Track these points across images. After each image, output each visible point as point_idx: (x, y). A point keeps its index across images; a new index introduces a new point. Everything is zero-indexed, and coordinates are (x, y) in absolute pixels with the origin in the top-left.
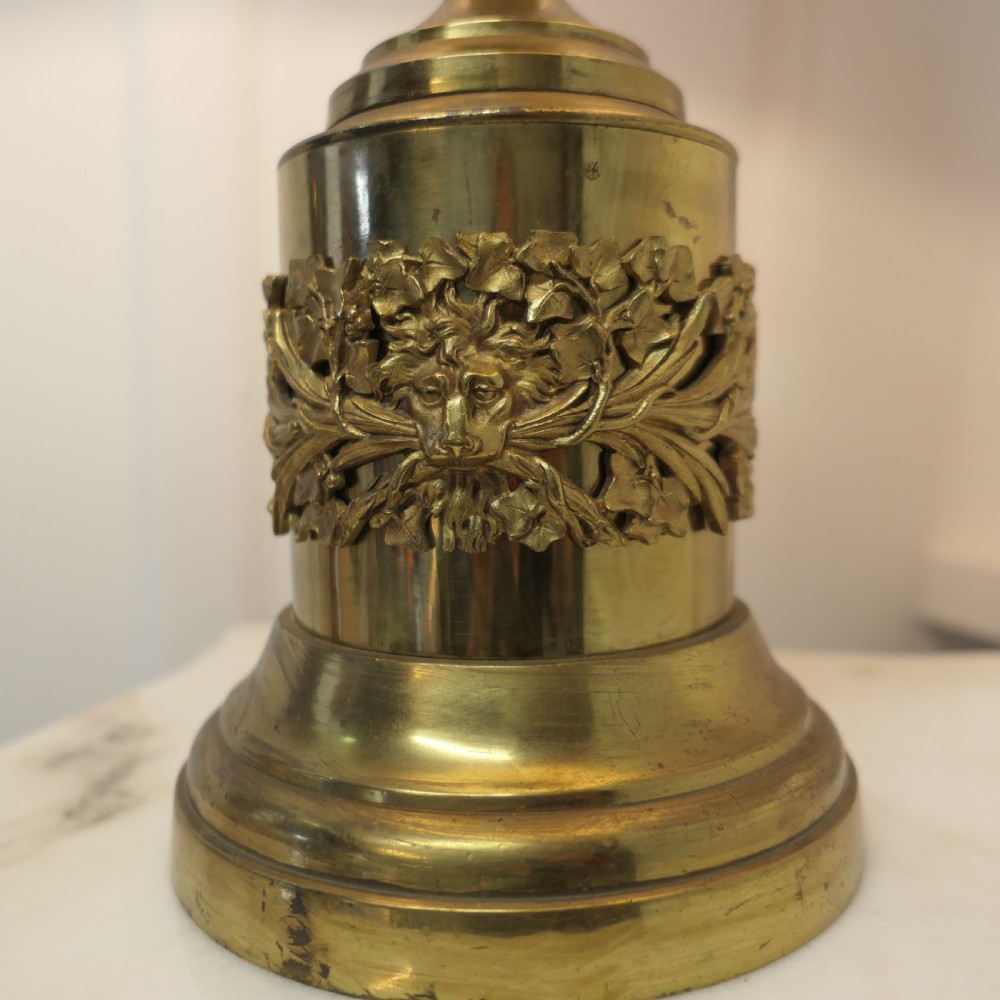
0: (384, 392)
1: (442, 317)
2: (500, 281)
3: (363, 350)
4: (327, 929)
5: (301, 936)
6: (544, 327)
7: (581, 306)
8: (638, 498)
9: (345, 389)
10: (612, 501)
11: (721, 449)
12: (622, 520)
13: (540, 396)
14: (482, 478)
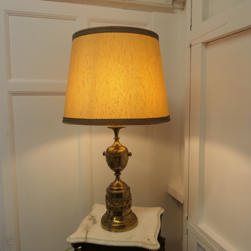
0: (113, 205)
1: (115, 202)
3: (112, 203)
4: (111, 229)
5: (110, 229)
7: (121, 201)
10: (123, 209)
11: (129, 206)
12: (124, 210)
13: (120, 205)
14: (117, 209)
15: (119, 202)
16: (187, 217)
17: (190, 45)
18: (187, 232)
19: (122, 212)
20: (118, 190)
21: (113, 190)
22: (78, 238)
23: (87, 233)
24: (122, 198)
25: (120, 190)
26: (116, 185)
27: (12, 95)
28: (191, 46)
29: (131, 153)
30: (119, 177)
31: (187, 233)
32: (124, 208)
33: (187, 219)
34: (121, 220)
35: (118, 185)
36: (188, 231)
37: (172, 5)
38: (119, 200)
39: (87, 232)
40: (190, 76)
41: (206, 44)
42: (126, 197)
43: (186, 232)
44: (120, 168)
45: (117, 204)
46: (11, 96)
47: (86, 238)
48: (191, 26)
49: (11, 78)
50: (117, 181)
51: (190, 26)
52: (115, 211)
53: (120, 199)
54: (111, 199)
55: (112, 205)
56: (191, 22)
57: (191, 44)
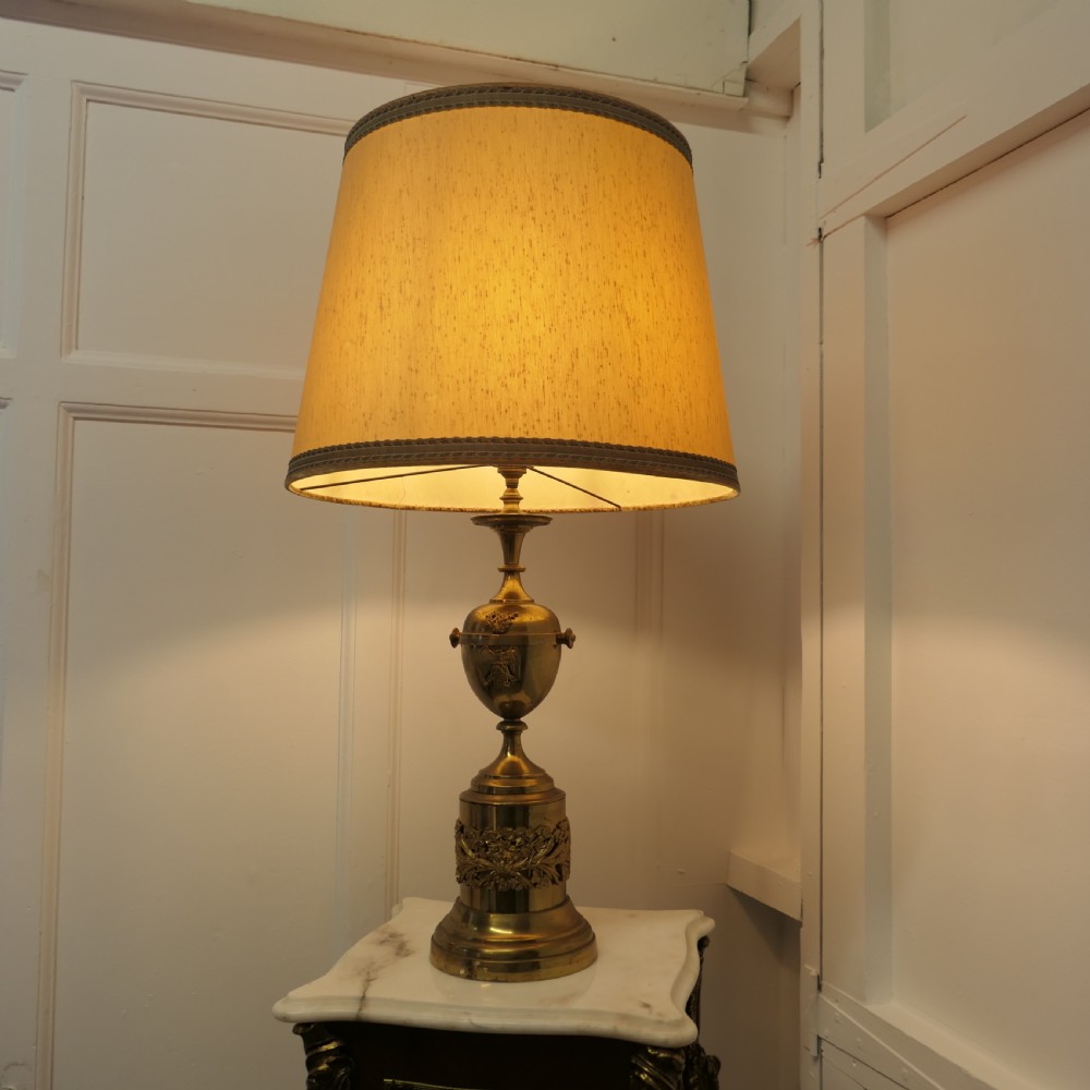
0: (487, 859)
1: (500, 844)
2: (511, 838)
3: (483, 849)
4: (476, 968)
5: (470, 971)
6: (519, 847)
7: (526, 842)
8: (538, 880)
9: (479, 857)
10: (533, 881)
11: (558, 868)
12: (535, 884)
13: (519, 860)
14: (507, 876)
15: (513, 843)
16: (819, 978)
17: (816, 235)
18: (819, 1051)
19: (526, 894)
20: (511, 792)
21: (490, 790)
22: (326, 1000)
23: (369, 985)
24: (527, 827)
25: (522, 791)
26: (503, 772)
27: (75, 418)
28: (820, 236)
29: (569, 631)
30: (516, 738)
31: (819, 1057)
32: (534, 873)
33: (820, 988)
34: (523, 927)
35: (513, 771)
36: (824, 1046)
37: (745, 95)
38: (516, 837)
39: (368, 981)
40: (822, 356)
41: (885, 220)
42: (548, 824)
43: (814, 1052)
44: (522, 697)
45: (508, 855)
46: (71, 420)
47: (363, 998)
48: (822, 161)
49: (77, 348)
50: (509, 754)
51: (818, 159)
52: (496, 885)
53: (519, 831)
54: (482, 833)
55: (482, 860)
56: (822, 146)
57: (820, 229)
